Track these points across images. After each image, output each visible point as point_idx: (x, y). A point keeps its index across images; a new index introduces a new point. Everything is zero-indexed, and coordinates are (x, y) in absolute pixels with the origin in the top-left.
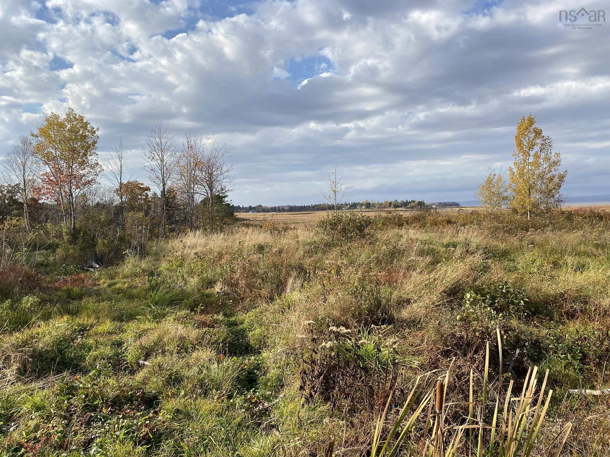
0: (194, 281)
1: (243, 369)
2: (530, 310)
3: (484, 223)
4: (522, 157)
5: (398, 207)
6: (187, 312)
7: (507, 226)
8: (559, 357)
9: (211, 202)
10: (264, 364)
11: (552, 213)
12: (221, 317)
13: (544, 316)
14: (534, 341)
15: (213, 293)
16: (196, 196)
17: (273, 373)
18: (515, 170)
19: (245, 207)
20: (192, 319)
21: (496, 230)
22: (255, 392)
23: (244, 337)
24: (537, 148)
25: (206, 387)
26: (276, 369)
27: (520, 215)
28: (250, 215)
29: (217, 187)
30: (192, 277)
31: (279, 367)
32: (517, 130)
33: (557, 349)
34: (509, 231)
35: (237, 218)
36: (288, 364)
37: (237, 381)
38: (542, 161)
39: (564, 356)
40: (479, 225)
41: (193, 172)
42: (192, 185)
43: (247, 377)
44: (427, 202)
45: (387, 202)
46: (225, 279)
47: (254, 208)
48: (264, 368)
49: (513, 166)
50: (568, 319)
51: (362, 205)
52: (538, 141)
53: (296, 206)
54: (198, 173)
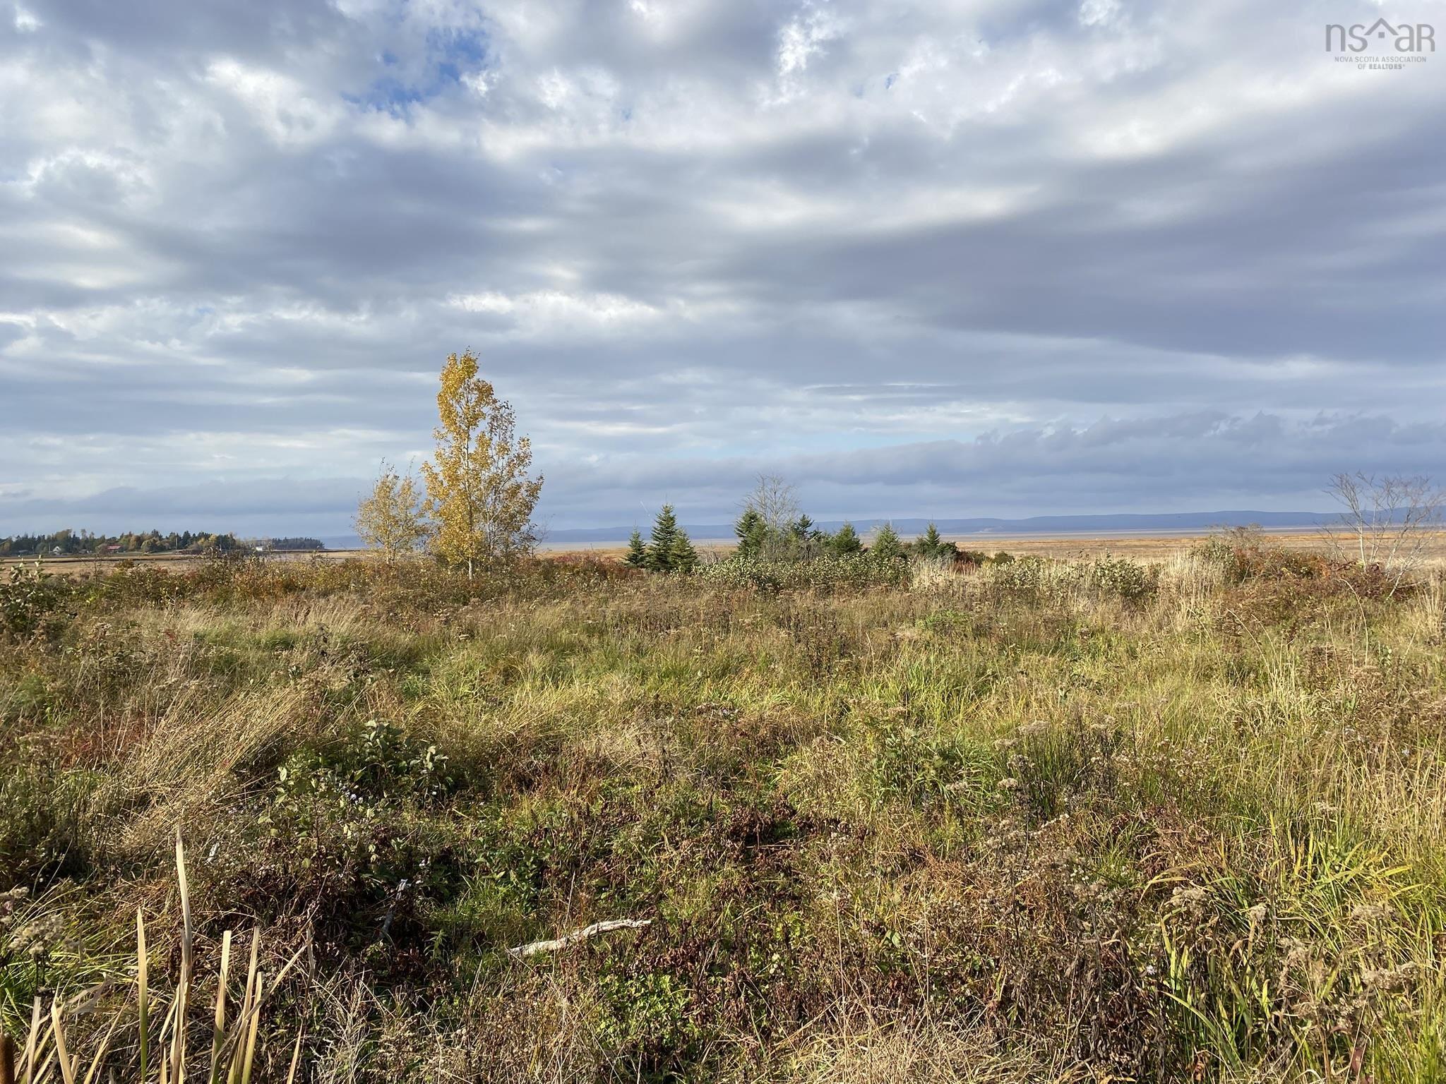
2: (445, 784)
3: (373, 588)
4: (453, 442)
5: (160, 549)
8: (493, 879)
11: (517, 564)
13: (472, 791)
14: (446, 854)
18: (438, 469)
21: (399, 603)
24: (483, 425)
27: (452, 570)
32: (441, 383)
33: (490, 862)
34: (426, 606)
38: (494, 452)
40: (361, 592)
44: (242, 537)
49: (433, 461)
51: (51, 543)
52: (486, 409)
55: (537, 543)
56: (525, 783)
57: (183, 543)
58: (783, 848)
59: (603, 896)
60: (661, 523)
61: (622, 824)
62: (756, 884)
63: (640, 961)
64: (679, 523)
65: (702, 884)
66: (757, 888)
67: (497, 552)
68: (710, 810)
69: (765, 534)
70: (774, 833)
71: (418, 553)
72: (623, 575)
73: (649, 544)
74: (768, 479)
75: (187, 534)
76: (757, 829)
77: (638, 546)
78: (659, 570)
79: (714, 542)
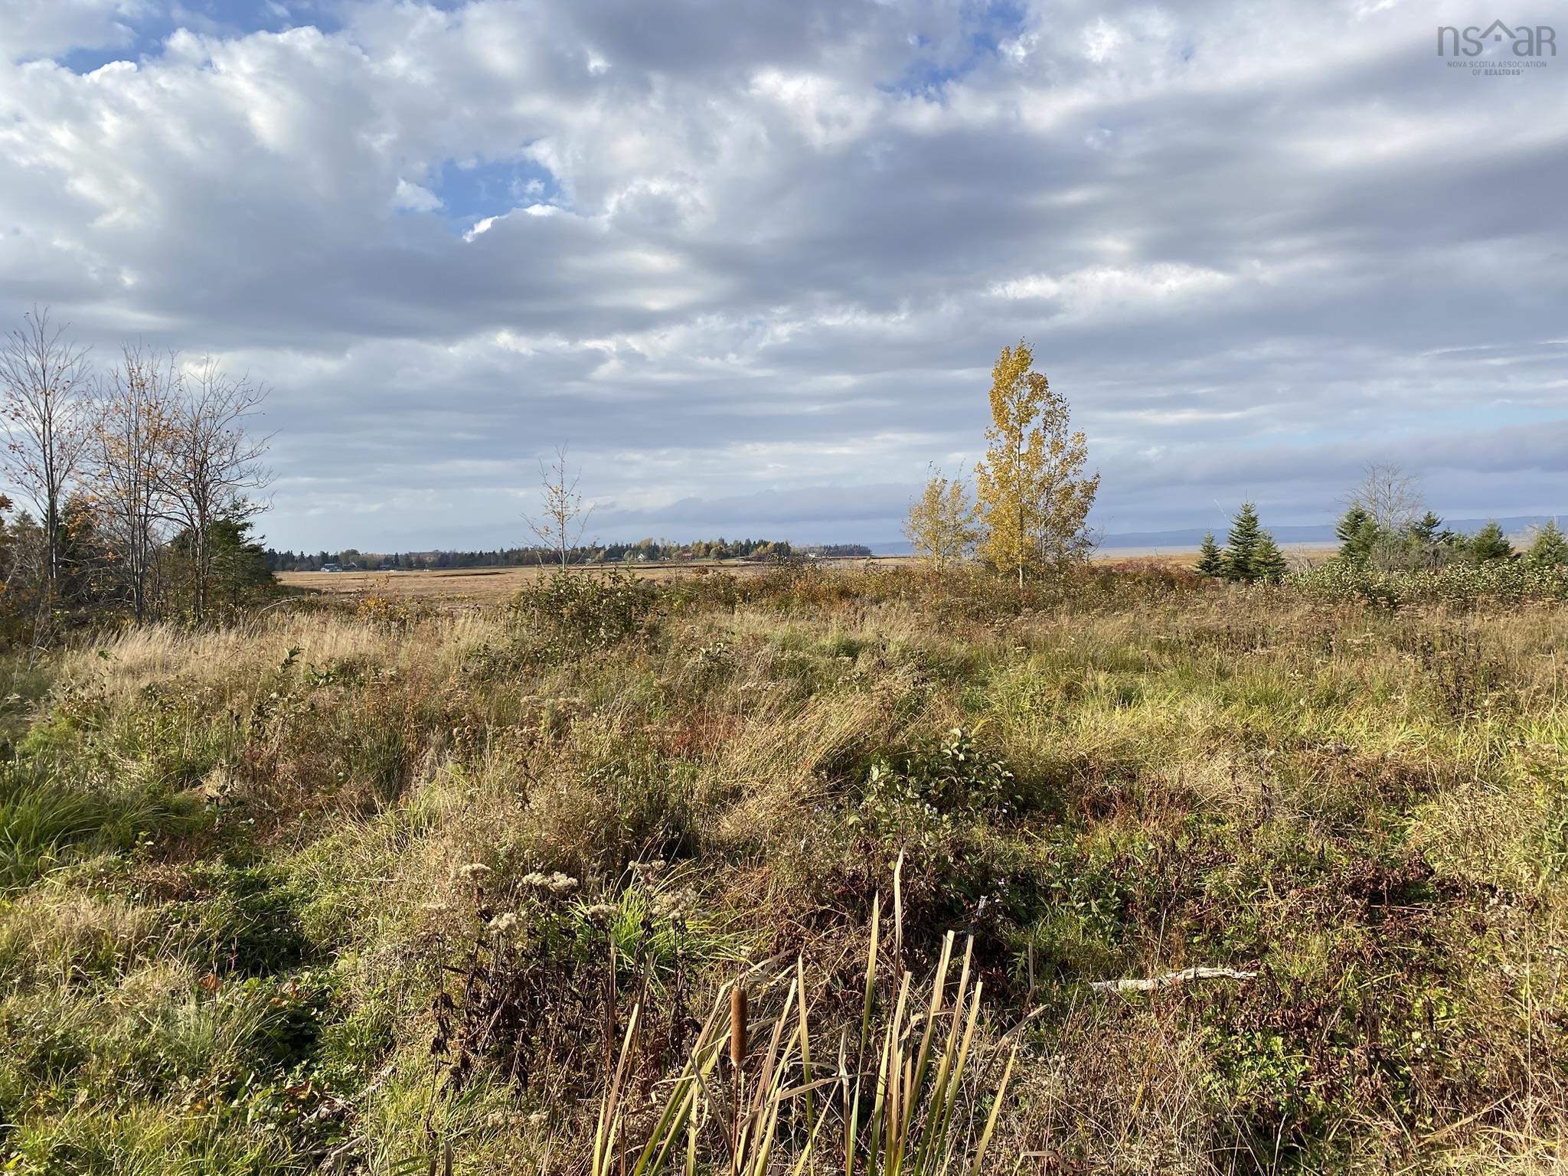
0: (139, 770)
1: (276, 1010)
2: (1016, 802)
3: (923, 596)
4: (1005, 442)
5: (727, 556)
6: (113, 858)
7: (973, 604)
8: (1073, 908)
9: (200, 542)
10: (339, 989)
11: (1071, 572)
12: (217, 868)
13: (1044, 812)
14: (1022, 875)
15: (197, 801)
16: (156, 525)
17: (365, 1011)
18: (990, 471)
19: (307, 555)
20: (125, 878)
21: (949, 611)
22: (308, 1070)
23: (287, 918)
24: (1037, 422)
25: (161, 1071)
26: (372, 1002)
27: (1002, 578)
28: (322, 578)
29: (221, 502)
30: (134, 758)
31: (382, 995)
32: (994, 379)
33: (1069, 889)
34: (977, 615)
35: (284, 587)
36: (407, 984)
37: (255, 1045)
38: (1047, 450)
39: (1083, 904)
40: (912, 599)
41: (146, 455)
42: (144, 494)
43: (288, 1029)
44: (796, 545)
45: (700, 543)
46: (235, 759)
47: (336, 558)
48: (339, 1001)
49: (985, 462)
50: (1096, 818)
51: (636, 550)
52: (1040, 405)
53: (456, 554)
54: (160, 457)
55: (1093, 548)
56: (1101, 809)
57: (744, 550)
58: (1420, 912)
59: (1196, 940)
60: (1239, 525)
61: (1215, 863)
62: (1386, 949)
63: (1246, 1016)
64: (1262, 526)
65: (1316, 942)
66: (1387, 955)
67: (1049, 559)
68: (1321, 858)
69: (1375, 537)
70: (1406, 893)
71: (968, 559)
72: (1194, 584)
73: (1225, 549)
74: (1377, 468)
75: (748, 541)
76: (1383, 886)
77: (1211, 552)
78: (1238, 579)
79: (1307, 546)
